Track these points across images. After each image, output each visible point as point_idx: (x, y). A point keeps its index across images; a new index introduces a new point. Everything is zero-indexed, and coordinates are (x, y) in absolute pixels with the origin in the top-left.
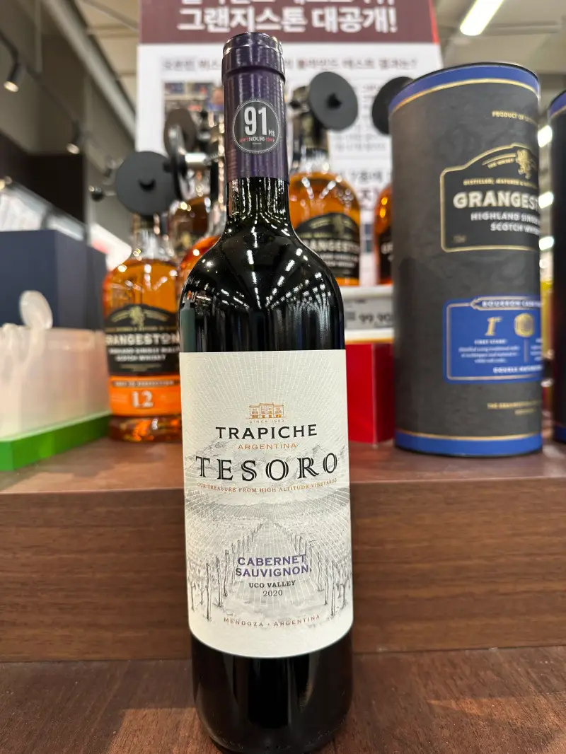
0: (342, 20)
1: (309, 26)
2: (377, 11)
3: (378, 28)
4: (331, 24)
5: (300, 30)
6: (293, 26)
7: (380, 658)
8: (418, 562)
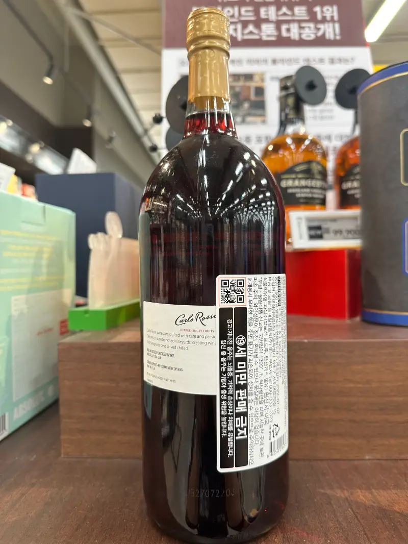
0: (302, 31)
1: (279, 36)
2: (326, 25)
3: (327, 36)
4: (294, 34)
5: (273, 39)
6: (268, 36)
7: (368, 463)
8: (395, 396)
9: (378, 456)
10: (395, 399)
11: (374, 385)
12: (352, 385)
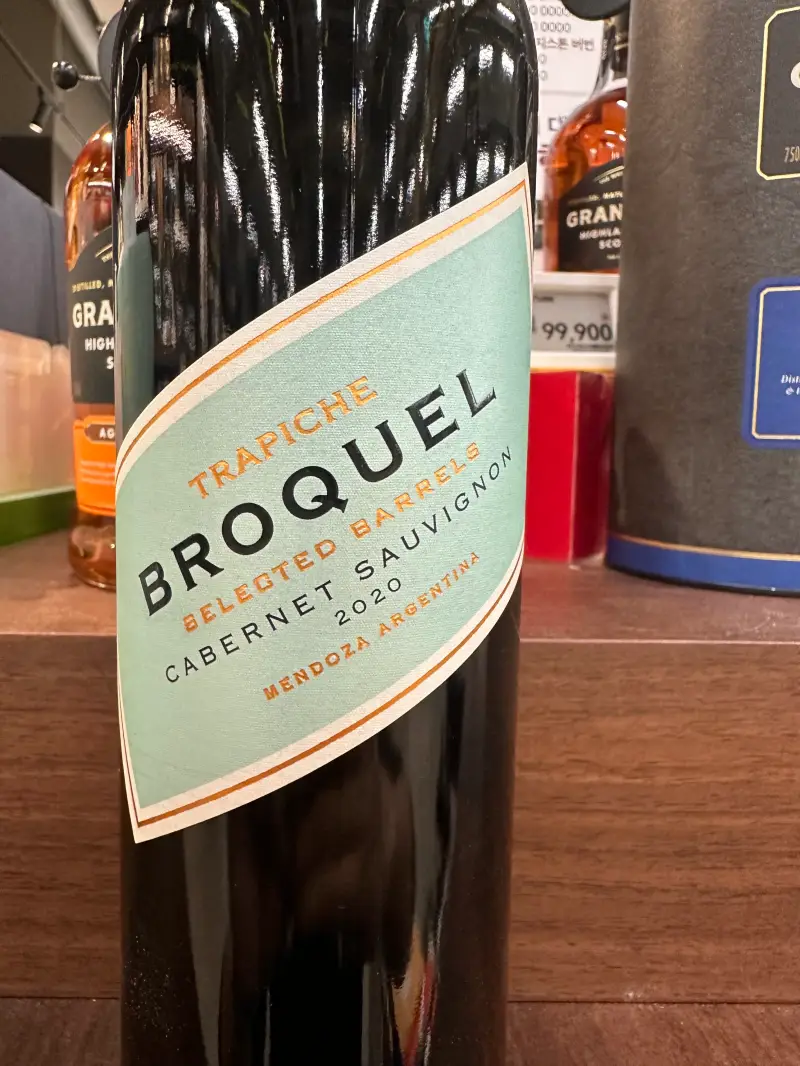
7: (633, 1008)
8: (722, 813)
9: (665, 992)
10: (726, 822)
11: (662, 779)
12: (593, 778)
